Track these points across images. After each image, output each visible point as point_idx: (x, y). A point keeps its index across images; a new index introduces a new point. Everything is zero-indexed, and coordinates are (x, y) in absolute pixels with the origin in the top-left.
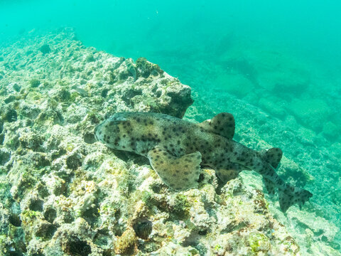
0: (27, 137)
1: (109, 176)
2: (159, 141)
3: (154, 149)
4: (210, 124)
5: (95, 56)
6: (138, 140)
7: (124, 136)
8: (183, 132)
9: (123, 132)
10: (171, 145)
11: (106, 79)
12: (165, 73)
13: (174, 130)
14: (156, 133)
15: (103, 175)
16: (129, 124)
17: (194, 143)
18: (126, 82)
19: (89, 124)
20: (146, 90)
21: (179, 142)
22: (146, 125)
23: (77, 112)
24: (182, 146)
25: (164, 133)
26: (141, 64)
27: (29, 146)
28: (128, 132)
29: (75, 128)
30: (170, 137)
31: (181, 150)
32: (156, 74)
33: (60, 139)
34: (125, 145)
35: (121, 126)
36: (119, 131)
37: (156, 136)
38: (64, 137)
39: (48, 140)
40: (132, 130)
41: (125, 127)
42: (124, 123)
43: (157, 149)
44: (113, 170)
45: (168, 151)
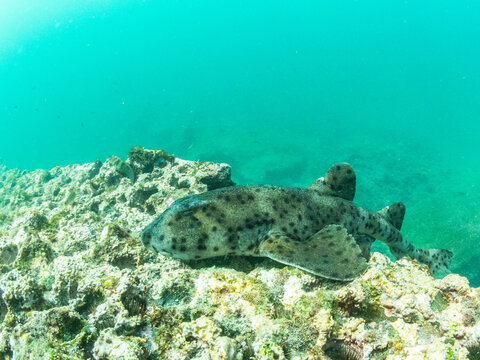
0: (19, 287)
1: (225, 298)
2: (273, 221)
3: (267, 238)
4: (324, 183)
5: (53, 171)
6: (240, 229)
7: (215, 229)
8: (299, 201)
9: (208, 223)
10: (292, 225)
11: (86, 192)
12: (177, 160)
13: (287, 201)
14: (265, 210)
15: (212, 301)
16: (214, 208)
17: (318, 214)
18: (120, 186)
19: (115, 241)
20: (162, 185)
21: (300, 217)
22: (243, 203)
23: (77, 236)
24: (306, 222)
25: (275, 208)
26: (137, 156)
27: (27, 306)
28: (219, 221)
29: (91, 255)
30: (286, 212)
31: (306, 228)
32: (162, 165)
33: (76, 279)
34: (219, 244)
35: (199, 215)
36: (200, 224)
37: (267, 214)
38: (82, 274)
39: (54, 286)
40: (223, 215)
41: (208, 215)
42: (204, 208)
43: (272, 237)
44: (228, 285)
45: (289, 235)
